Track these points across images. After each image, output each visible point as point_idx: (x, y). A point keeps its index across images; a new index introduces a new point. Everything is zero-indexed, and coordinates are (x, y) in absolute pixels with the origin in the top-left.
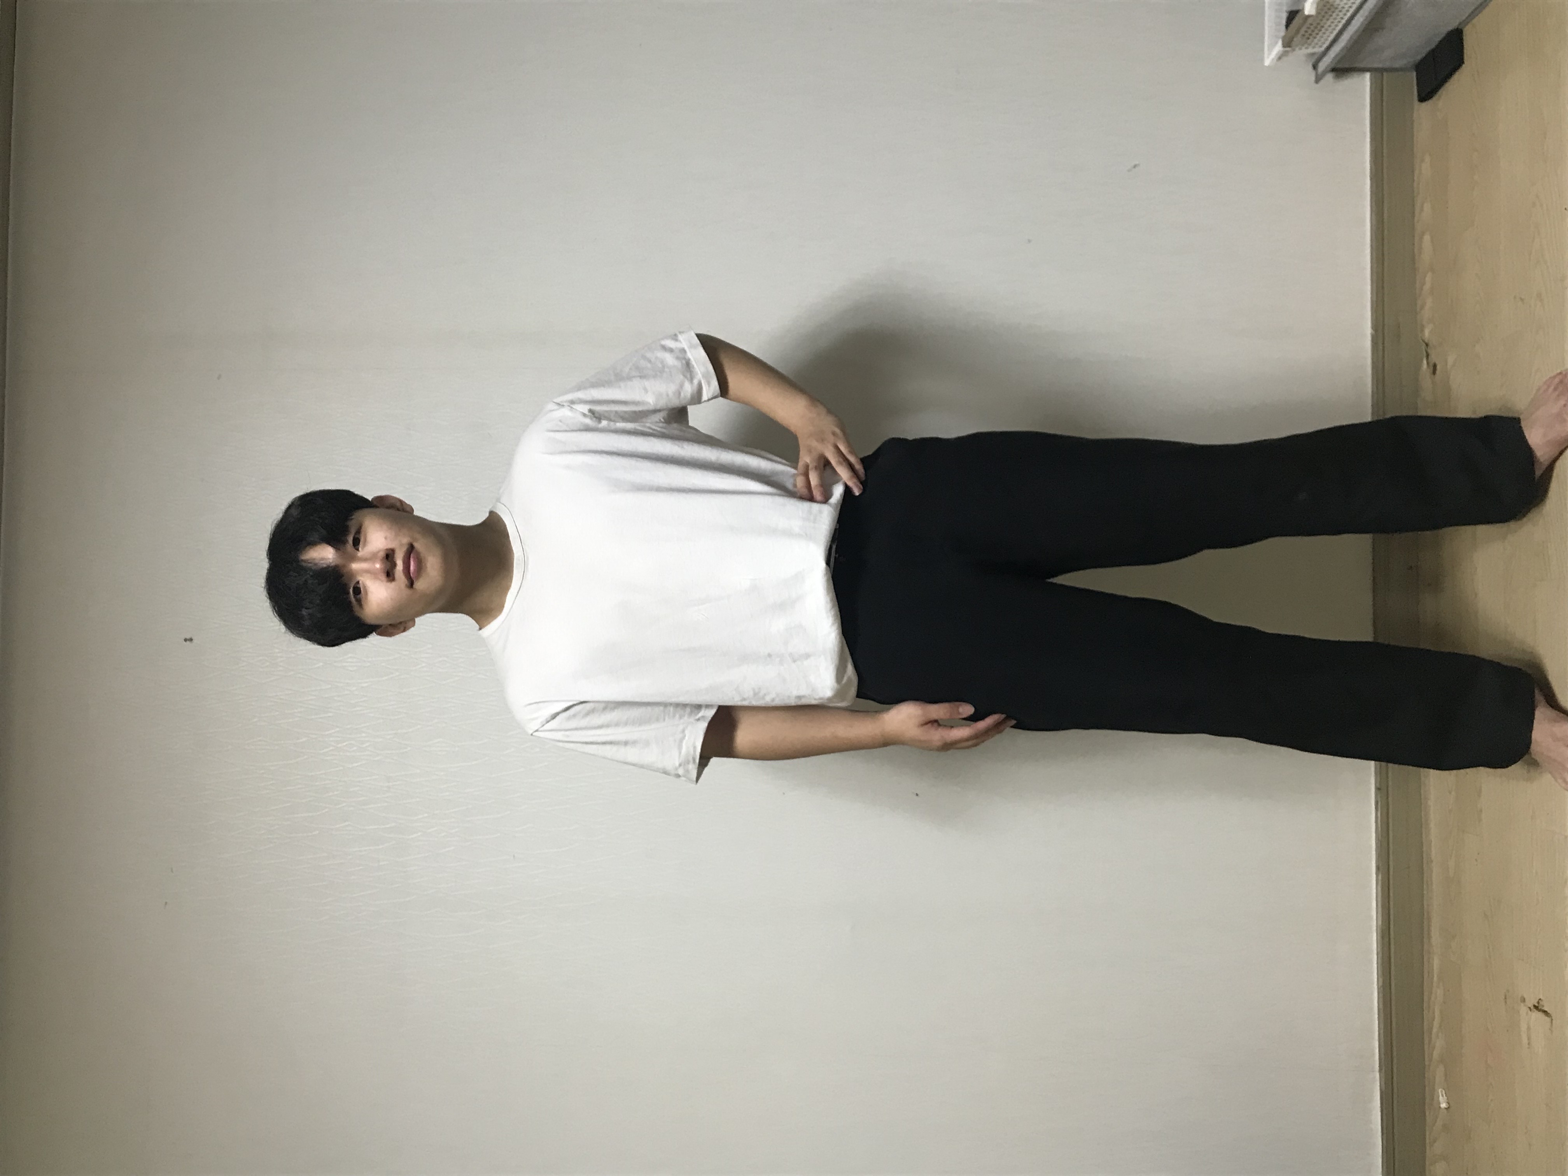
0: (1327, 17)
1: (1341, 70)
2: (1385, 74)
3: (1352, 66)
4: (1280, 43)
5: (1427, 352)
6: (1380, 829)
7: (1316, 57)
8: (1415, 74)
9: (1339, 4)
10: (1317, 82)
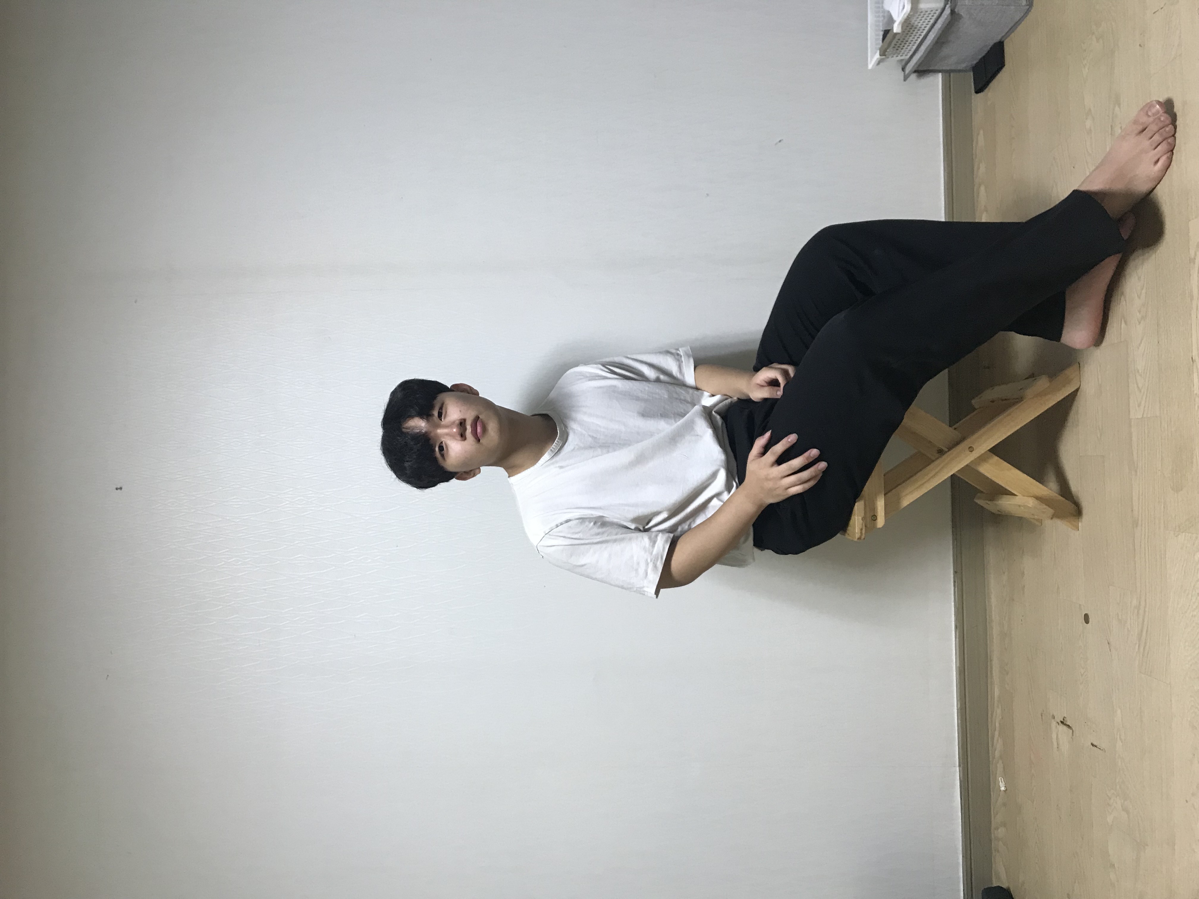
0: (910, 34)
1: (922, 71)
2: (952, 75)
3: (928, 69)
4: (878, 52)
6: (957, 600)
7: (904, 63)
8: (972, 74)
9: (917, 25)
10: (905, 80)
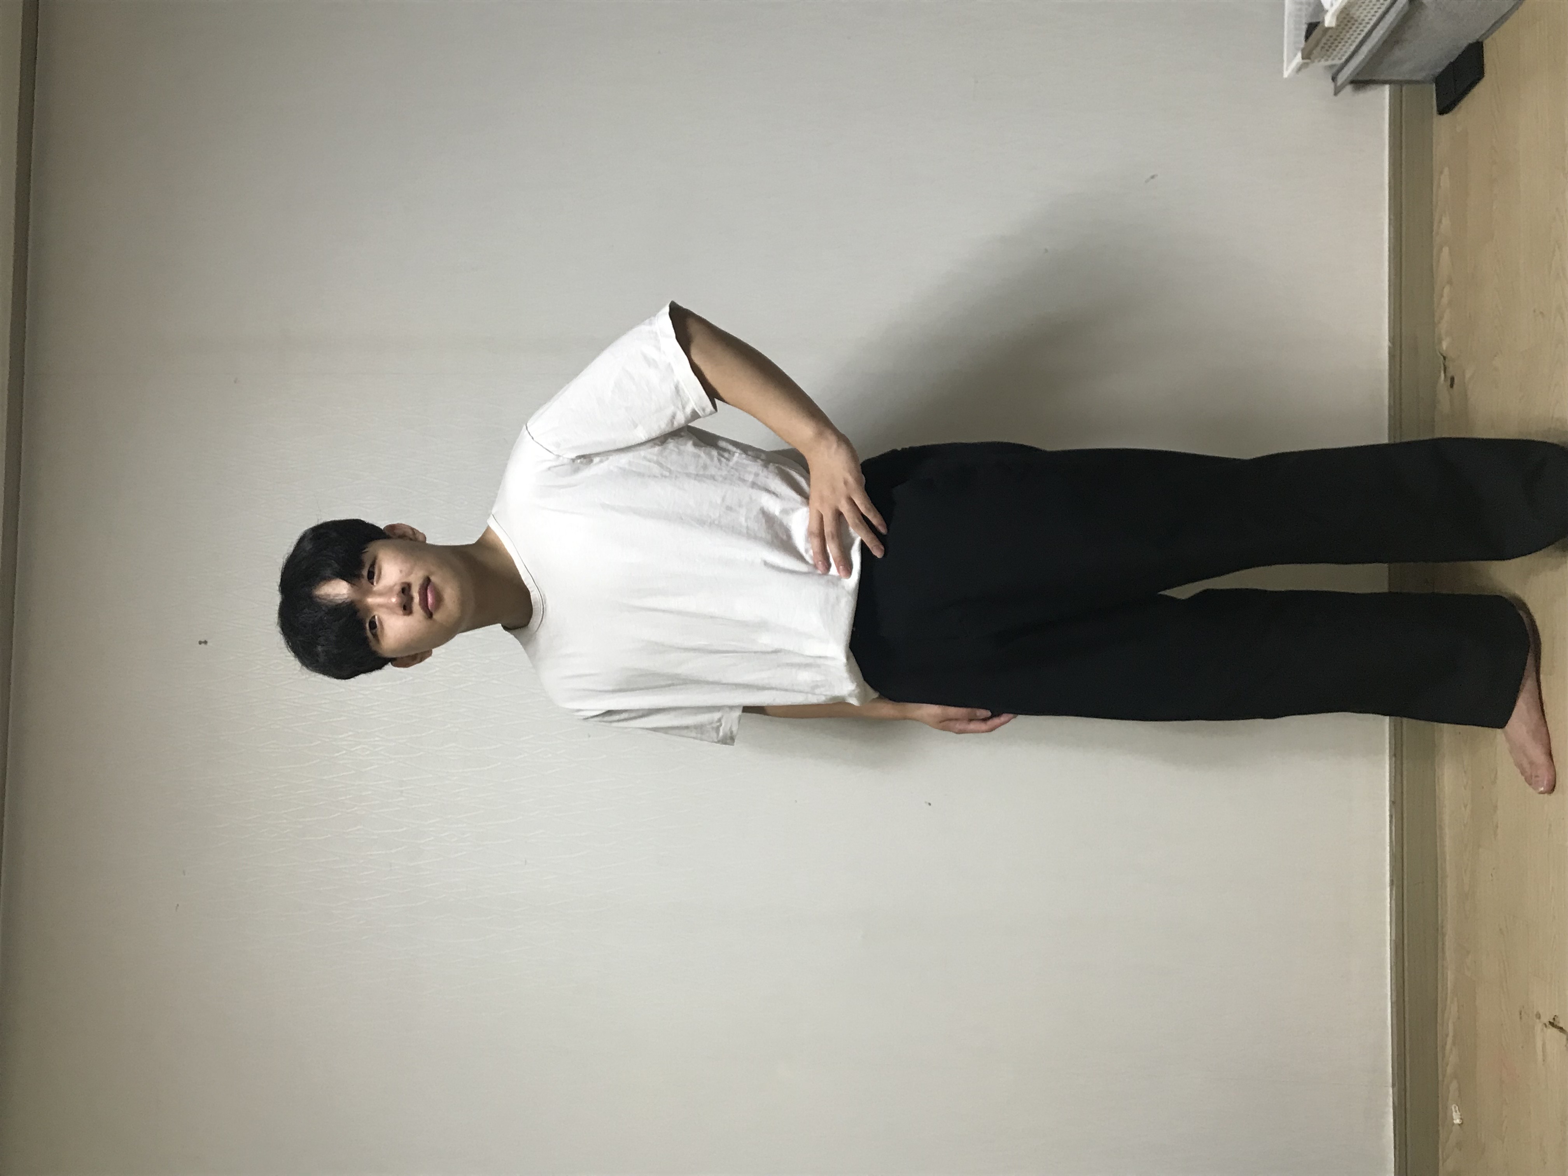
0: (1347, 29)
1: (1360, 82)
2: (1404, 88)
3: (1371, 78)
4: (1299, 55)
5: (1444, 365)
6: (1394, 843)
7: (1335, 70)
8: (1434, 86)
9: (1359, 17)
10: (1336, 94)
